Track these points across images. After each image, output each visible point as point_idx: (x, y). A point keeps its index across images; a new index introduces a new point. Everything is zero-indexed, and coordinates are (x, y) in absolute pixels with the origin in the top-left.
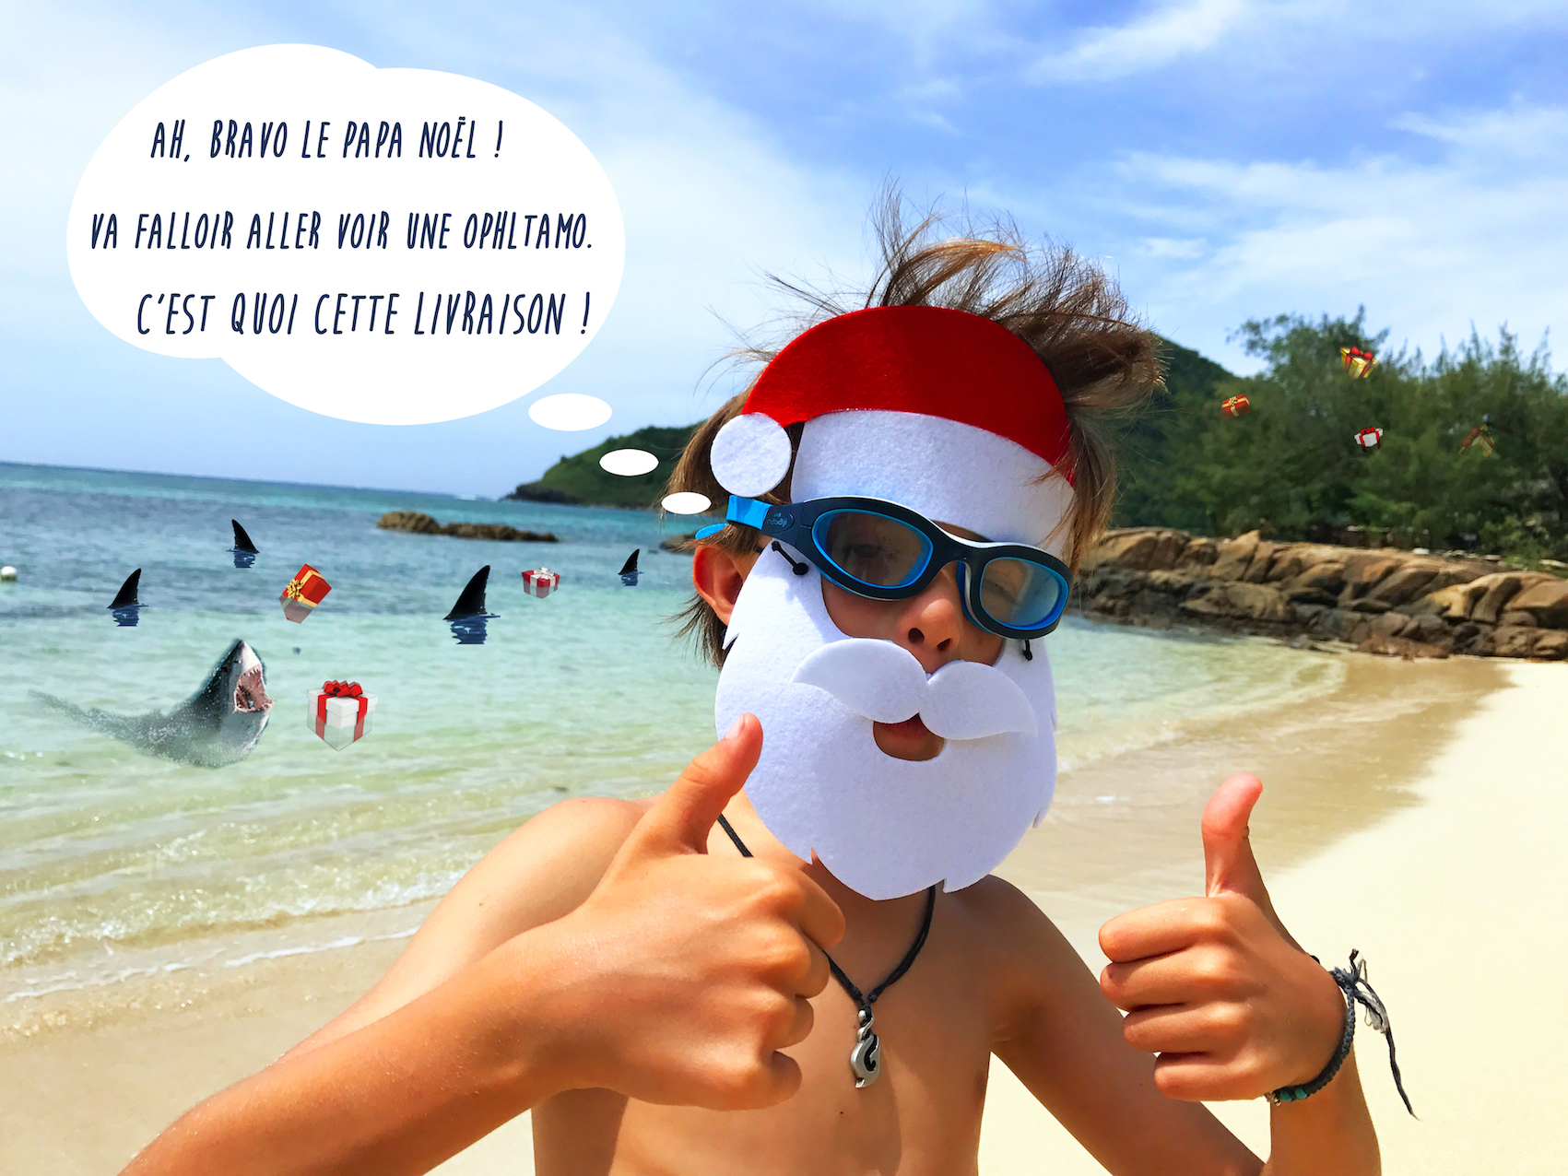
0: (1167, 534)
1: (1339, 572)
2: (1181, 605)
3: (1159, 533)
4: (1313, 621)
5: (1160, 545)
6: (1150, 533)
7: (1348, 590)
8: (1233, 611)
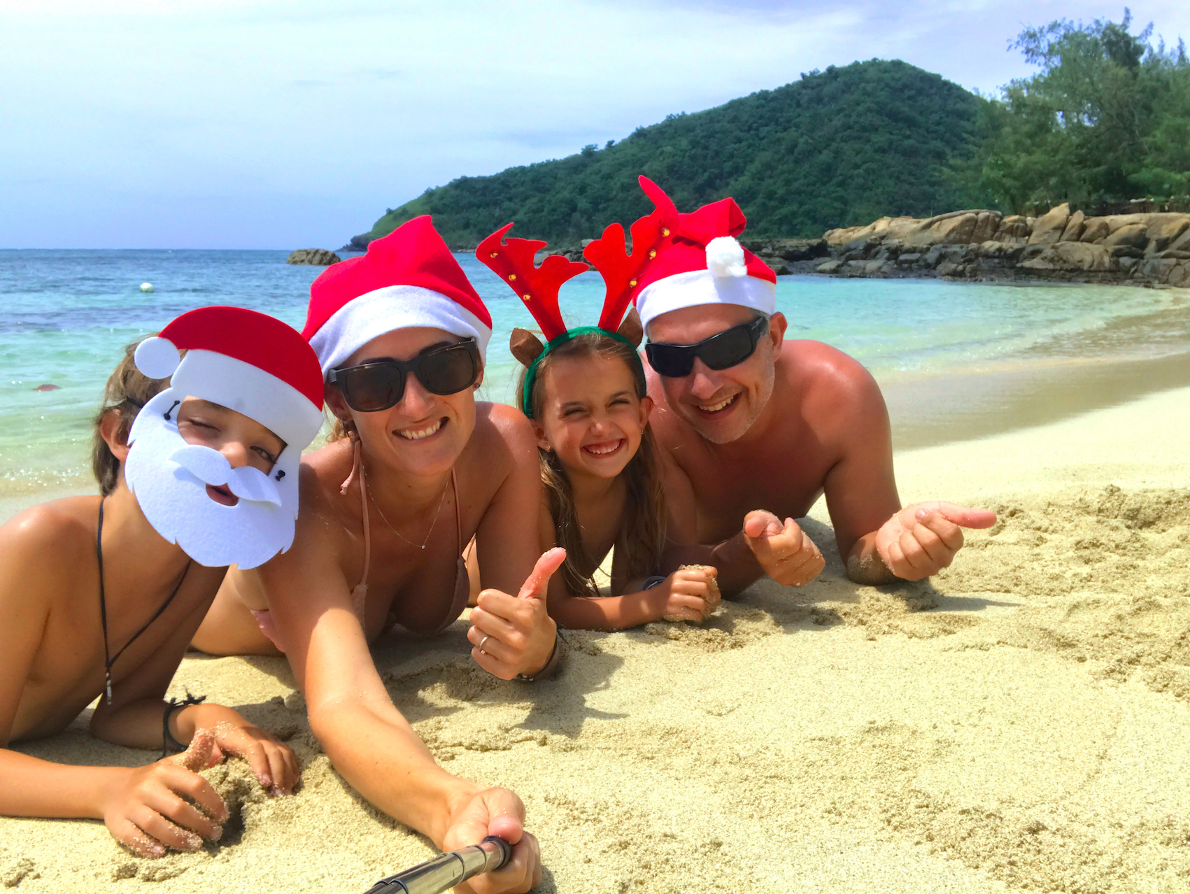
0: (984, 214)
1: (1143, 230)
2: (1019, 265)
3: (977, 214)
4: (1133, 270)
5: (979, 223)
6: (970, 214)
7: (1152, 246)
8: (1066, 266)
